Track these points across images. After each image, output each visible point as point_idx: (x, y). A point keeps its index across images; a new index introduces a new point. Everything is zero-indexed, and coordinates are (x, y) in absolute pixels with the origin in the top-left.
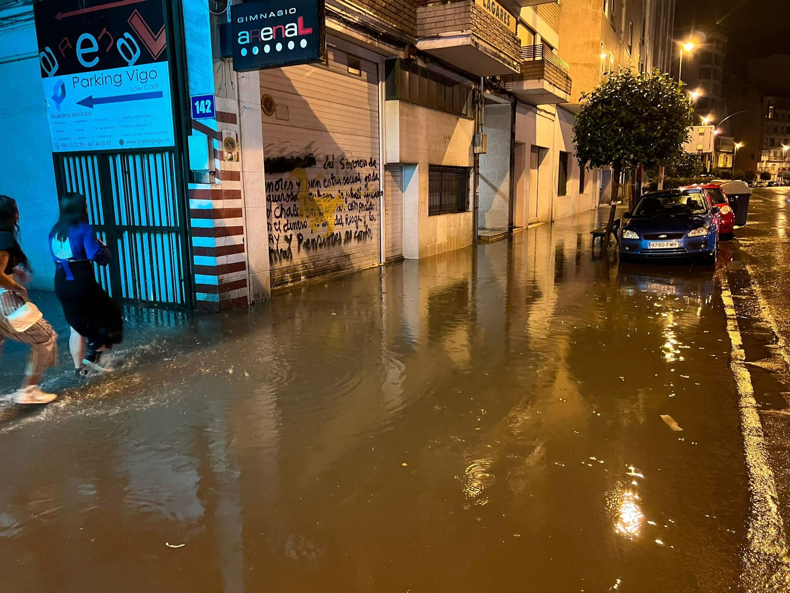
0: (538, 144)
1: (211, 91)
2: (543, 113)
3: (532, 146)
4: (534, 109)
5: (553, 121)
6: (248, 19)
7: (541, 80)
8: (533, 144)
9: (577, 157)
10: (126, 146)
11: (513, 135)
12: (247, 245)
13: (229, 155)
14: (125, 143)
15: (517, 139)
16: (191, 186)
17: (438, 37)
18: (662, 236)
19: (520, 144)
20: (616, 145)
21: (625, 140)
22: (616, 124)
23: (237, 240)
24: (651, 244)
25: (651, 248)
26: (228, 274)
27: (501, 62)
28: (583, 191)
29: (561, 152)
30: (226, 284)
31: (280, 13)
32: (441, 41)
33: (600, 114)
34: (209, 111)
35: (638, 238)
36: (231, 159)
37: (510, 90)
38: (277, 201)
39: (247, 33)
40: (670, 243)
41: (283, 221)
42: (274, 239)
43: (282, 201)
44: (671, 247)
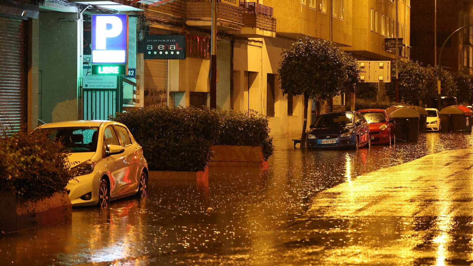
0: (250, 69)
1: (135, 67)
2: (253, 43)
3: (245, 72)
4: (246, 41)
5: (261, 47)
6: (153, 41)
7: (254, 28)
8: (246, 70)
9: (281, 89)
10: (88, 87)
11: (232, 65)
13: (138, 93)
14: (88, 86)
15: (234, 68)
16: (124, 105)
17: (200, 20)
18: (328, 137)
19: (236, 71)
20: (303, 84)
21: (308, 81)
22: (303, 71)
24: (322, 141)
25: (322, 143)
27: (232, 28)
28: (292, 112)
29: (269, 75)
31: (168, 41)
32: (201, 22)
33: (294, 65)
34: (132, 75)
35: (316, 138)
37: (231, 33)
39: (152, 46)
40: (331, 140)
44: (333, 143)
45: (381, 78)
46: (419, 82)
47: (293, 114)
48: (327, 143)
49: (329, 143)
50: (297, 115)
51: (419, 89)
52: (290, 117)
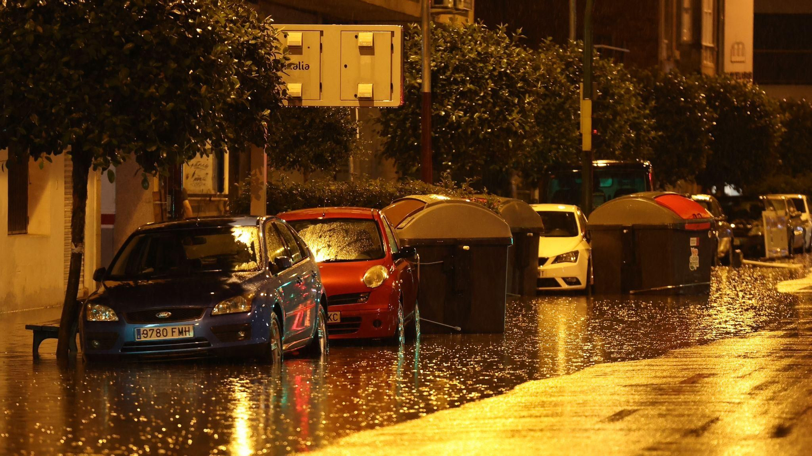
18: (163, 315)
20: (68, 112)
21: (87, 101)
22: (67, 64)
24: (142, 330)
25: (143, 339)
28: (26, 221)
33: (32, 39)
35: (117, 319)
40: (177, 327)
44: (181, 337)
45: (365, 90)
46: (508, 106)
47: (32, 227)
48: (162, 338)
49: (169, 337)
50: (45, 229)
51: (509, 132)
52: (19, 240)
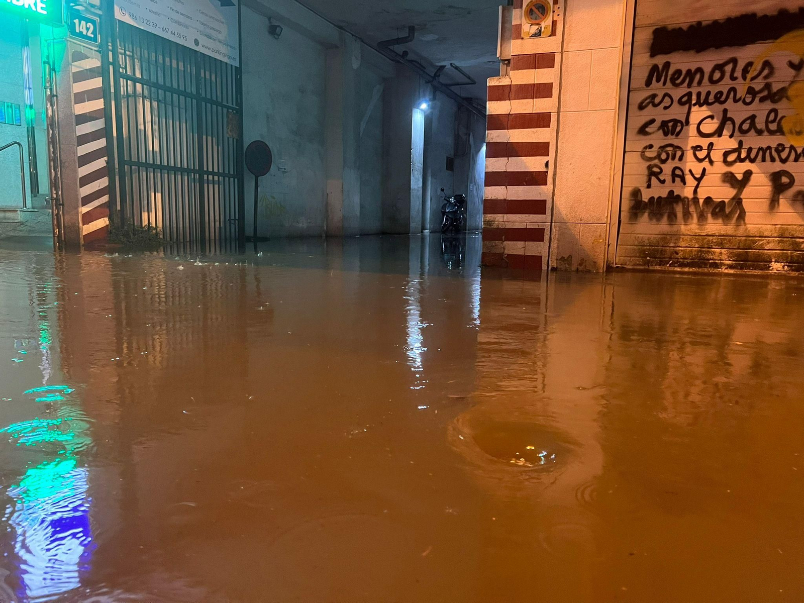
12: (555, 174)
13: (534, 29)
23: (533, 164)
26: (506, 216)
30: (498, 229)
36: (538, 34)
38: (709, 104)
41: (726, 142)
42: (688, 178)
43: (730, 104)
